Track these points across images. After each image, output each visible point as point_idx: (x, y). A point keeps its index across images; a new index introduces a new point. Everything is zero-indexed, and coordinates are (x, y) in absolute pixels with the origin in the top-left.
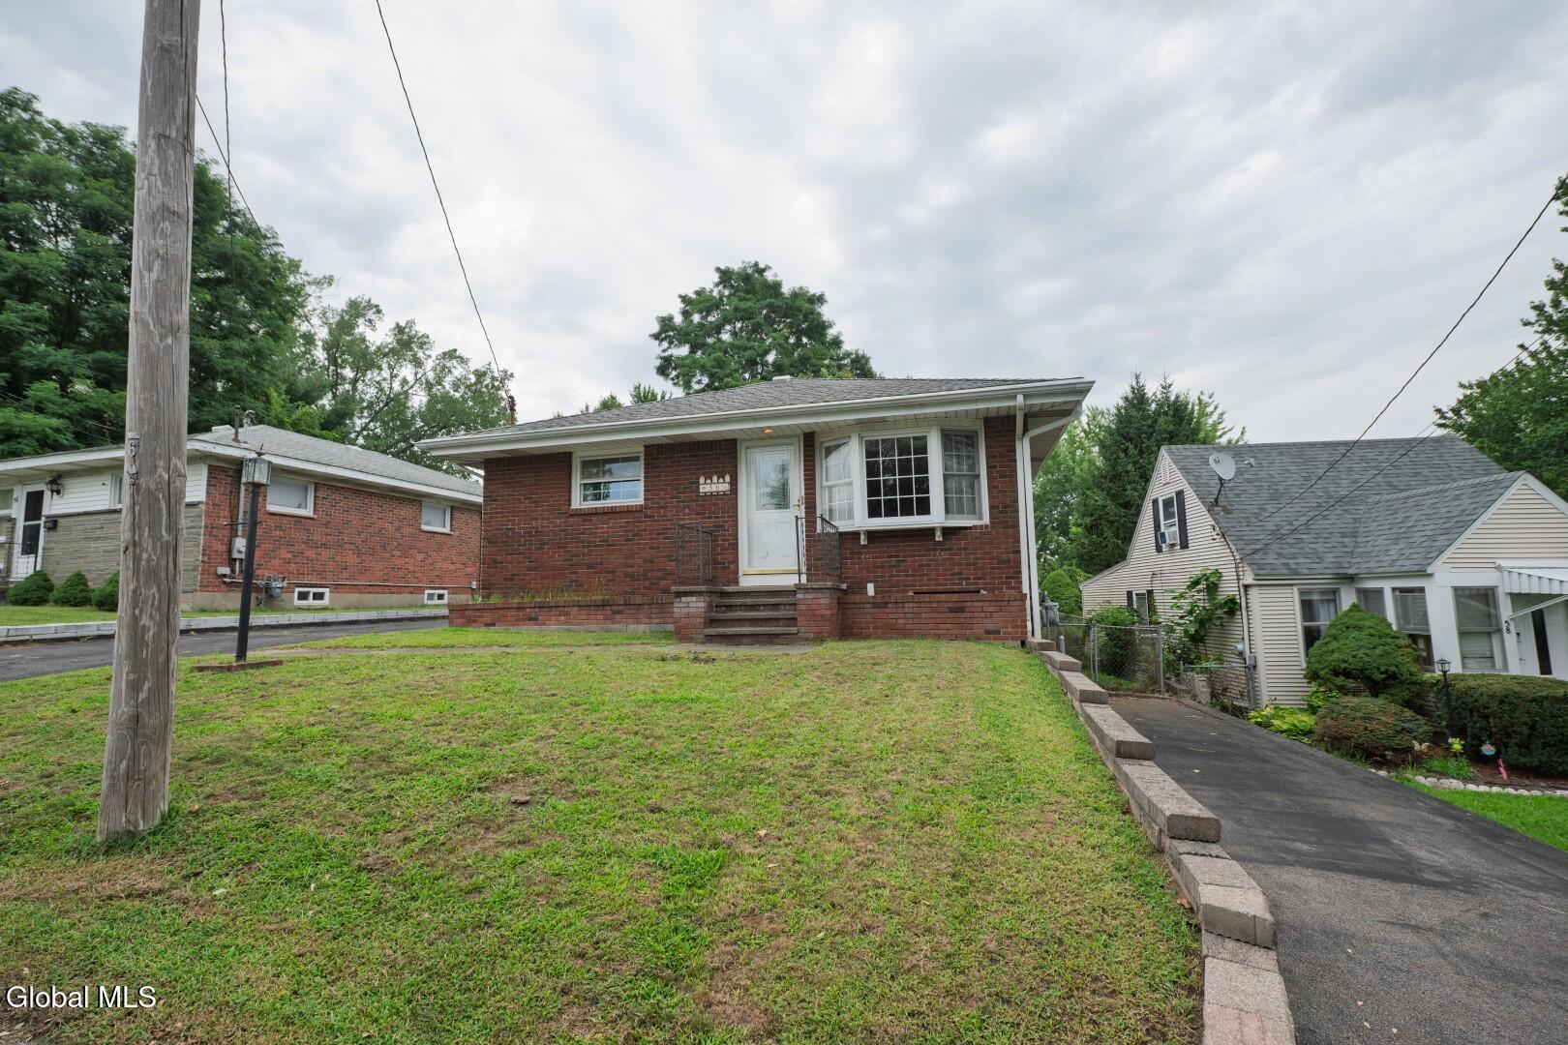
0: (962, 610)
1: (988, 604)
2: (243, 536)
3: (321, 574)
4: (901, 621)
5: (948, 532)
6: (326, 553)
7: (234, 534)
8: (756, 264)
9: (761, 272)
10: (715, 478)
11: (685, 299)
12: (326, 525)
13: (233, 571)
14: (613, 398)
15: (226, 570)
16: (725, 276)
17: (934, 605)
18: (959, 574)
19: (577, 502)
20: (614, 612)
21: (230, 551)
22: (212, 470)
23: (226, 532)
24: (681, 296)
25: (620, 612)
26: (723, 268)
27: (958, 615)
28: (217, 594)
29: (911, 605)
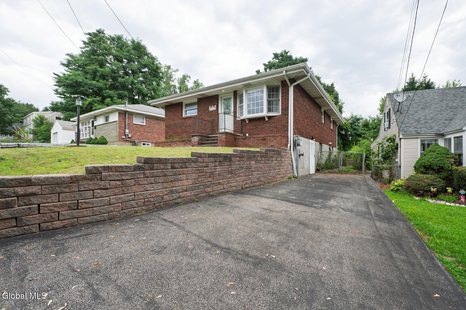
0: (265, 140)
1: (272, 137)
2: (128, 129)
3: (148, 139)
4: (249, 143)
5: (269, 118)
6: (149, 134)
7: (125, 128)
10: (213, 106)
12: (149, 127)
13: (126, 137)
15: (124, 137)
18: (271, 130)
19: (184, 116)
21: (125, 133)
22: (119, 113)
23: (124, 128)
27: (264, 141)
28: (123, 143)
29: (252, 139)
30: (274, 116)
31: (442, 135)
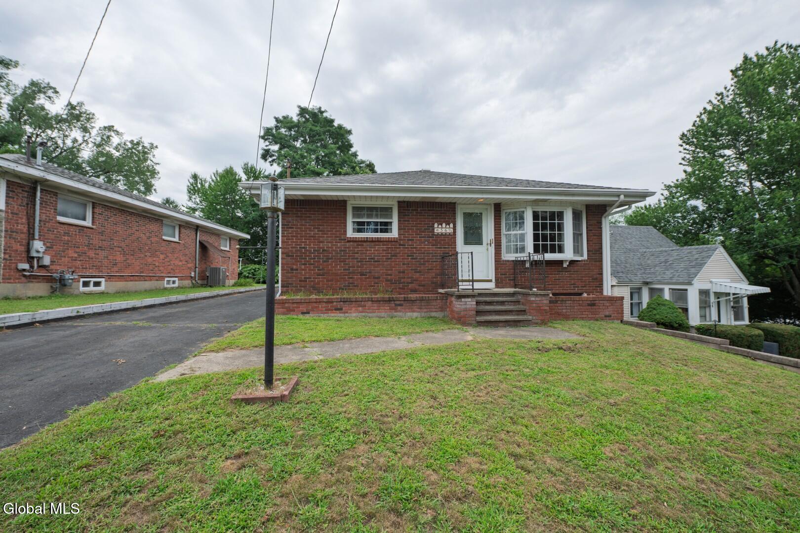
0: (594, 305)
1: (606, 302)
2: (40, 239)
3: (99, 268)
4: (564, 311)
5: (572, 262)
6: (102, 254)
7: (31, 237)
8: (320, 108)
9: (322, 112)
10: (444, 225)
11: (277, 120)
12: (102, 233)
13: (32, 267)
14: (231, 168)
15: (26, 266)
16: (303, 111)
17: (581, 302)
18: (573, 284)
19: (350, 233)
20: (396, 305)
21: (28, 251)
22: (9, 184)
23: (24, 236)
24: (275, 118)
25: (401, 305)
26: (302, 106)
27: (593, 307)
28: (18, 285)
30: (577, 261)
31: (646, 283)
